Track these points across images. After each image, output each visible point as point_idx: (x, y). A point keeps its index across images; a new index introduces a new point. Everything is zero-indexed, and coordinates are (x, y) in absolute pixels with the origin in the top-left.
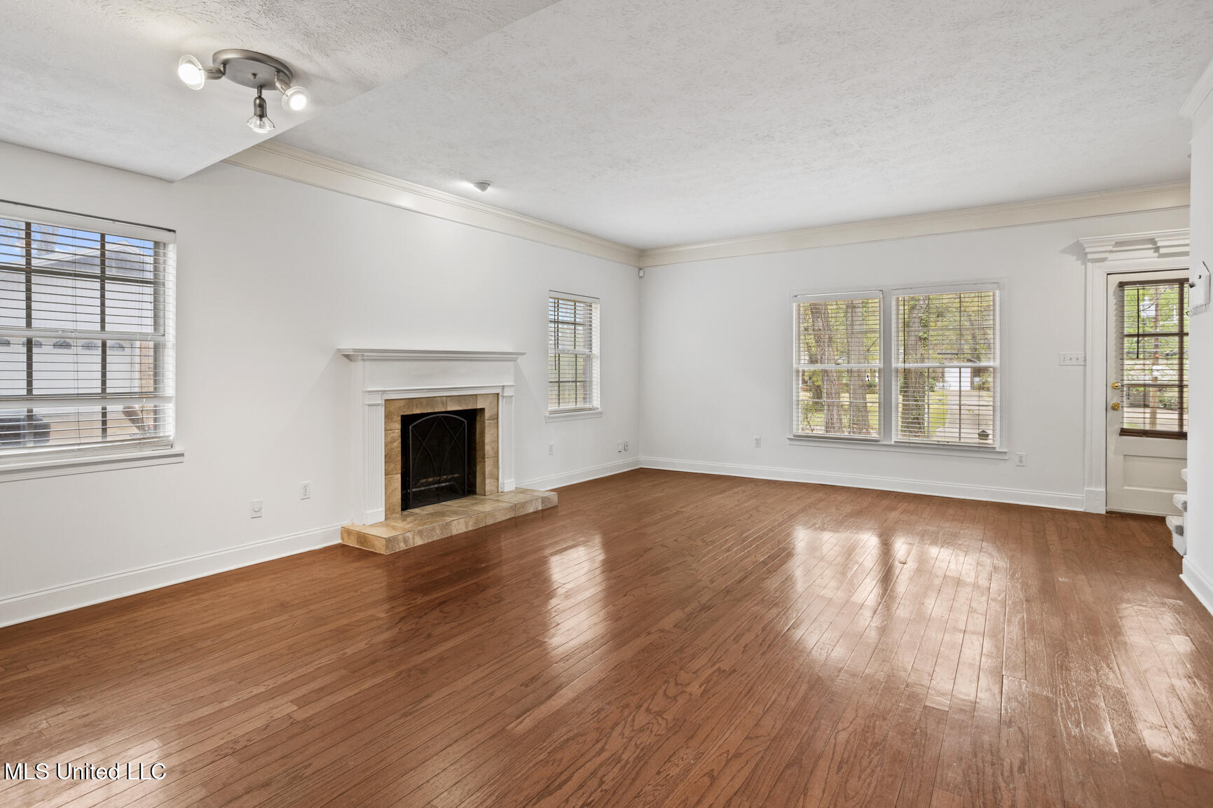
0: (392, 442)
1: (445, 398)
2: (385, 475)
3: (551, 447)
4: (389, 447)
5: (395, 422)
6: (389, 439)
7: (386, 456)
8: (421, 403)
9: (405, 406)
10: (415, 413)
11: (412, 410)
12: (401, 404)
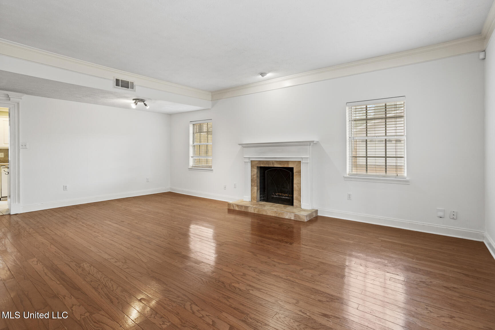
0: (254, 175)
1: (274, 162)
2: (251, 186)
3: (349, 195)
4: (252, 177)
5: (255, 169)
6: (252, 174)
7: (251, 180)
8: (264, 163)
9: (258, 163)
10: (261, 166)
11: (260, 165)
12: (257, 162)
